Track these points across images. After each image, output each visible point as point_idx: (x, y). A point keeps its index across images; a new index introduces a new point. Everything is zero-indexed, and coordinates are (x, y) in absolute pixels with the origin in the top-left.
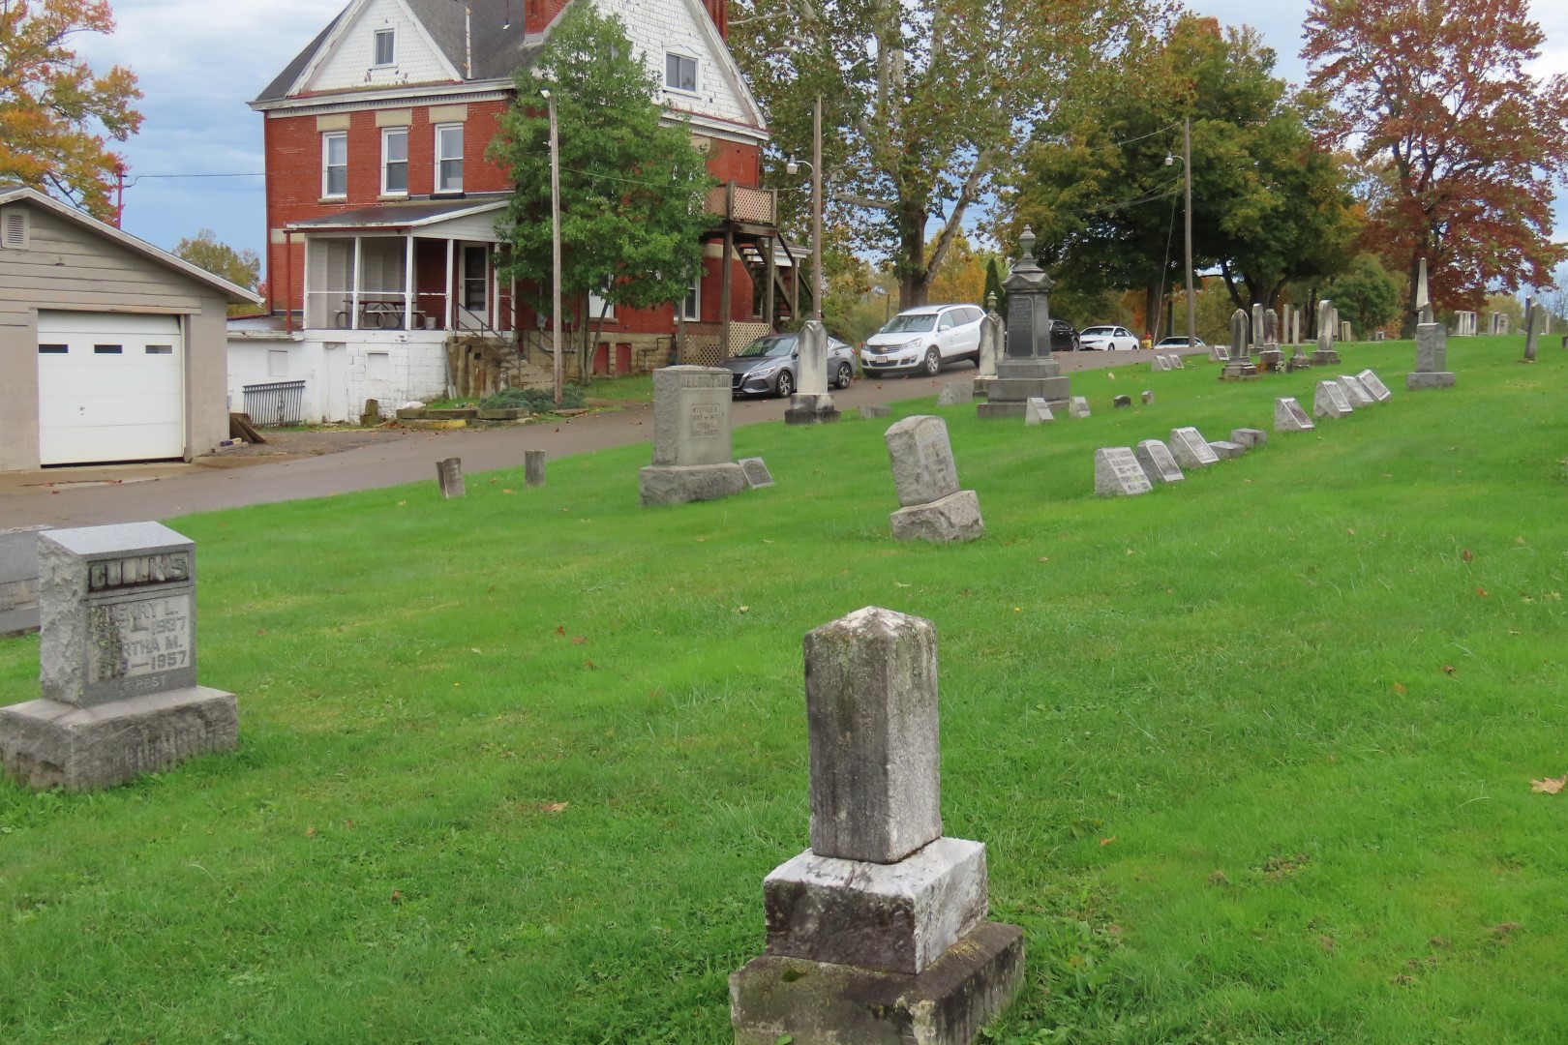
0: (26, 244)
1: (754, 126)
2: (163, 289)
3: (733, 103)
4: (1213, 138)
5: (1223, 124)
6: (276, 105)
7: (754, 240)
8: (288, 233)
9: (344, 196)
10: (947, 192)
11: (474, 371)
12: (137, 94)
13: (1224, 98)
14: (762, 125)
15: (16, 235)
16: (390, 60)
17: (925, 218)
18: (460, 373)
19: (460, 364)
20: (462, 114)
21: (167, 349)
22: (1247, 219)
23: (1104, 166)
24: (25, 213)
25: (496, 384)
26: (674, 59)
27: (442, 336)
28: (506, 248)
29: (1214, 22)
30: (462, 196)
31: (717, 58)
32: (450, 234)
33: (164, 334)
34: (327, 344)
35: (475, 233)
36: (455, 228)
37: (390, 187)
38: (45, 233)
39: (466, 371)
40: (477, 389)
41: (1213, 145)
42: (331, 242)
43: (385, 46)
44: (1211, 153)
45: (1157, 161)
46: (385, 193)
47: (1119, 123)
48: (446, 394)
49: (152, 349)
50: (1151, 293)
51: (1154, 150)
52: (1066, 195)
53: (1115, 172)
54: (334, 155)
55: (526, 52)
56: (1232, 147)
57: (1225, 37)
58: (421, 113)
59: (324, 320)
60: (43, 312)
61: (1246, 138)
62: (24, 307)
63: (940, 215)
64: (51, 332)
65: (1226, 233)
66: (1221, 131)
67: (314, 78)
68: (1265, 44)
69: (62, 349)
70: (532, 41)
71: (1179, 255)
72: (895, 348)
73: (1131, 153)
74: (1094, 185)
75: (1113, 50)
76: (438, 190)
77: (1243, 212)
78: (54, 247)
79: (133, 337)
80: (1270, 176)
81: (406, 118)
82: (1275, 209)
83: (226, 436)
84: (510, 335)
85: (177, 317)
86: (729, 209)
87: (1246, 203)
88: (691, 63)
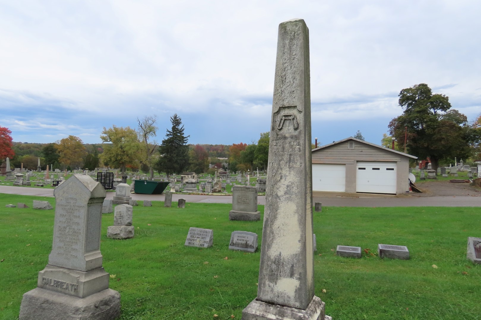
0: (354, 148)
15: (351, 146)
21: (393, 169)
33: (391, 166)
38: (358, 146)
49: (388, 169)
60: (358, 161)
62: (353, 160)
64: (361, 165)
69: (364, 169)
78: (360, 148)
79: (382, 166)
83: (408, 189)
85: (394, 162)
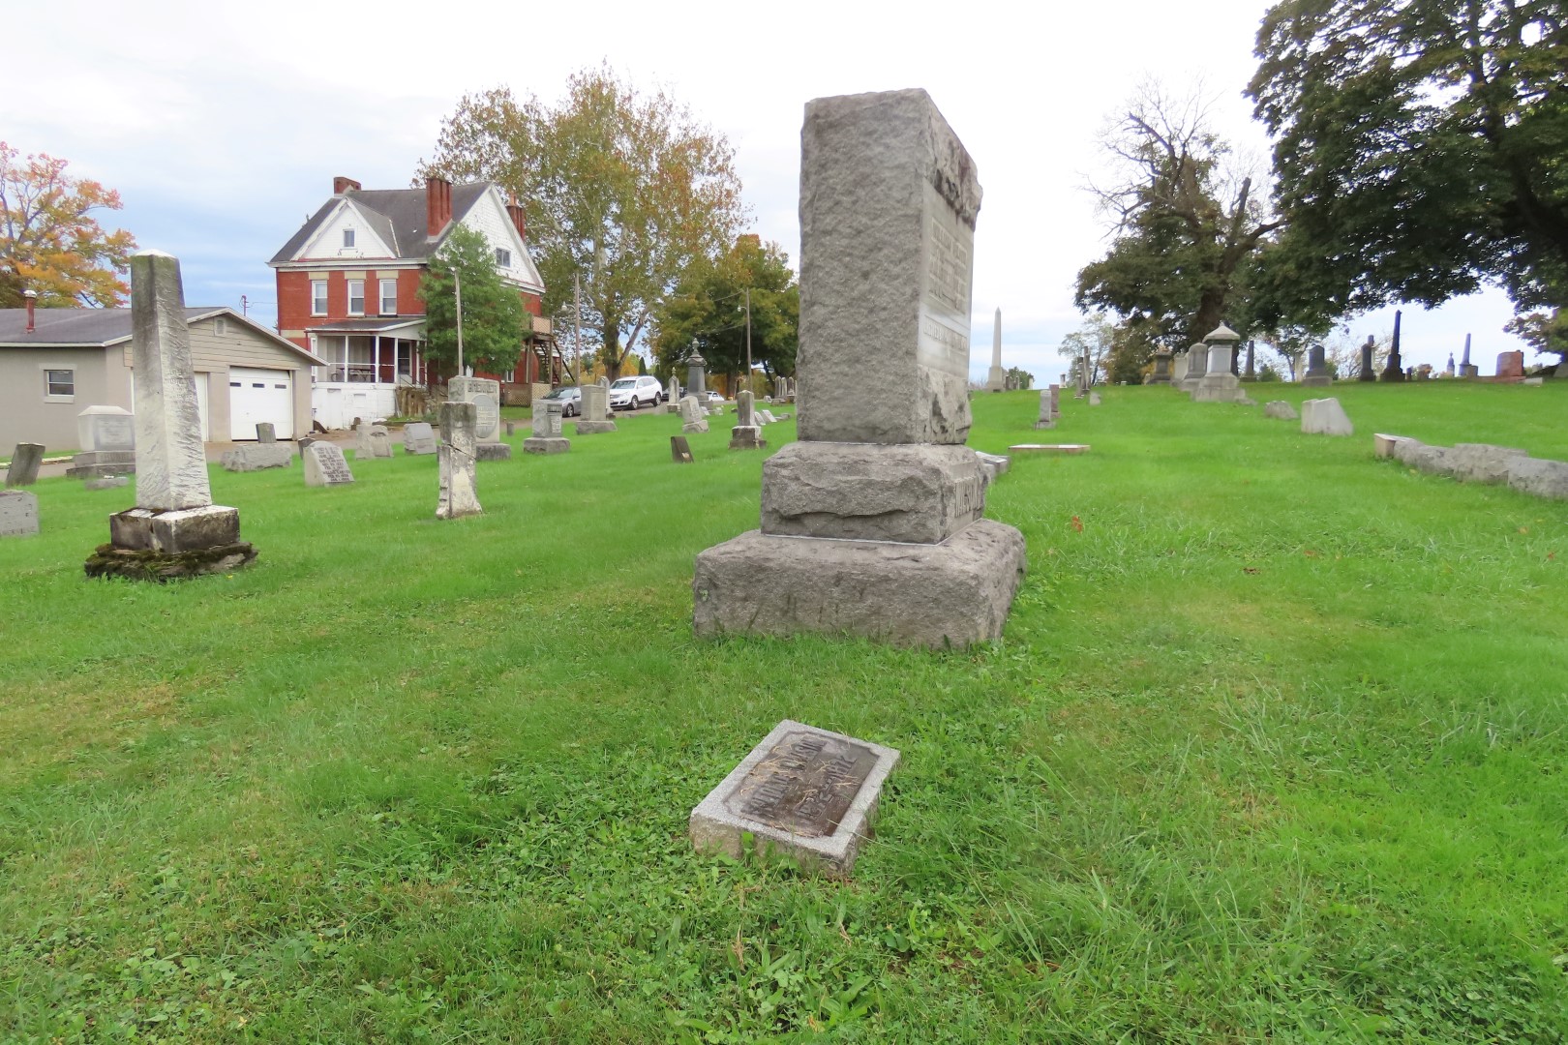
0: (225, 334)
1: (538, 286)
2: (284, 358)
3: (528, 274)
4: (759, 297)
5: (764, 291)
6: (284, 265)
7: (540, 342)
8: (307, 332)
9: (326, 314)
10: (629, 321)
11: (411, 403)
12: (135, 246)
13: (764, 277)
14: (542, 285)
15: (220, 330)
16: (353, 245)
17: (618, 334)
18: (403, 405)
19: (403, 400)
20: (396, 275)
21: (284, 387)
22: (776, 339)
23: (704, 309)
24: (224, 320)
25: (423, 412)
26: (499, 250)
27: (391, 386)
28: (422, 343)
29: (757, 236)
30: (396, 316)
31: (520, 251)
32: (397, 336)
33: (283, 379)
34: (329, 389)
35: (407, 335)
36: (399, 332)
37: (353, 310)
38: (232, 329)
39: (407, 404)
40: (413, 412)
41: (759, 301)
42: (329, 338)
43: (349, 238)
44: (758, 305)
45: (731, 309)
46: (350, 313)
47: (712, 288)
48: (396, 415)
49: (277, 386)
50: (729, 376)
51: (729, 302)
52: (686, 324)
53: (710, 313)
54: (319, 292)
55: (429, 245)
56: (768, 303)
57: (763, 246)
58: (371, 274)
59: (325, 377)
60: (232, 367)
61: (775, 298)
62: (224, 364)
63: (627, 333)
64: (235, 376)
65: (766, 346)
66: (763, 295)
67: (308, 251)
68: (783, 251)
69: (238, 385)
70: (431, 240)
71: (744, 357)
72: (616, 396)
73: (718, 304)
74: (700, 320)
75: (712, 254)
76: (381, 313)
77: (775, 335)
78: (237, 336)
79: (270, 380)
80: (787, 318)
81: (363, 276)
82: (790, 335)
83: (311, 429)
84: (425, 387)
85: (288, 371)
86: (531, 327)
87: (775, 331)
88: (507, 254)
